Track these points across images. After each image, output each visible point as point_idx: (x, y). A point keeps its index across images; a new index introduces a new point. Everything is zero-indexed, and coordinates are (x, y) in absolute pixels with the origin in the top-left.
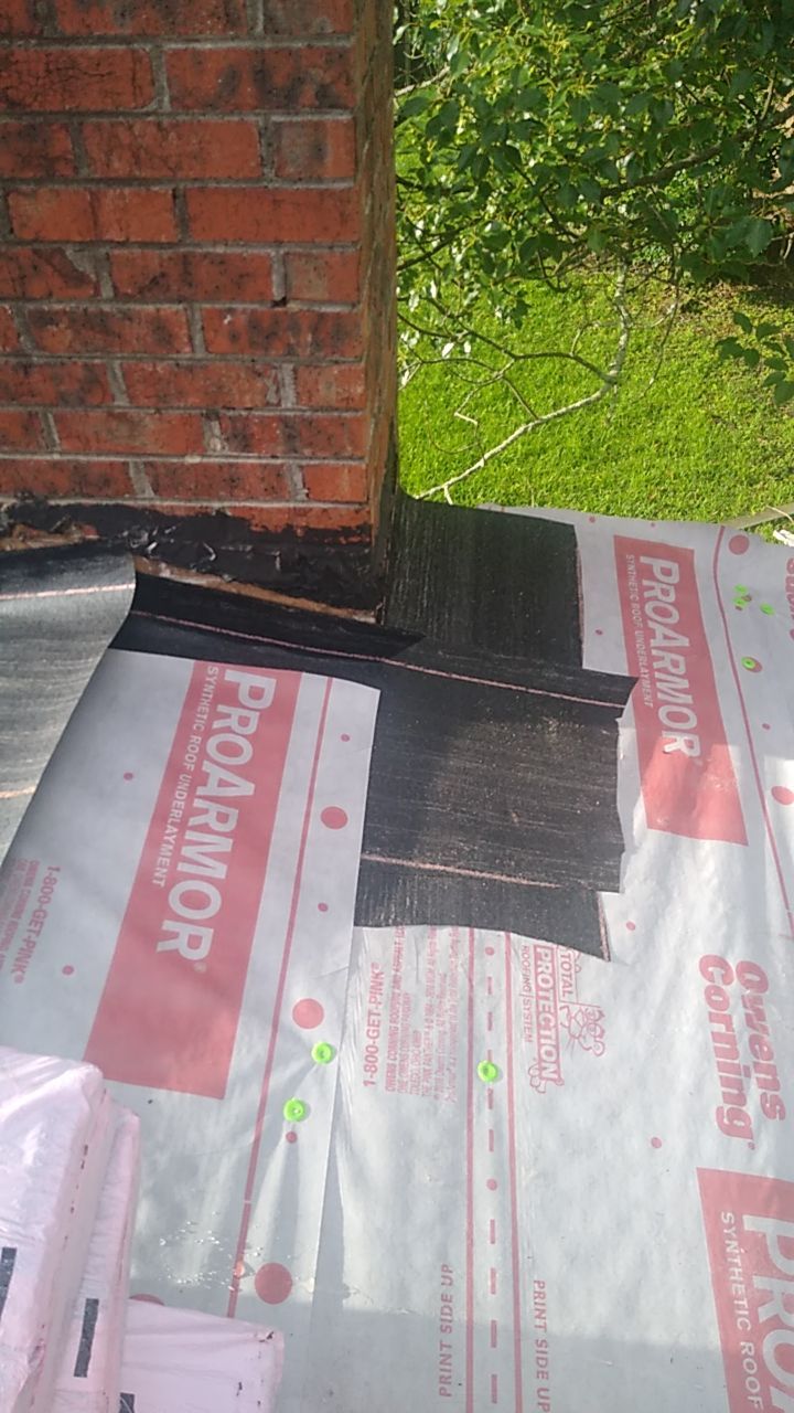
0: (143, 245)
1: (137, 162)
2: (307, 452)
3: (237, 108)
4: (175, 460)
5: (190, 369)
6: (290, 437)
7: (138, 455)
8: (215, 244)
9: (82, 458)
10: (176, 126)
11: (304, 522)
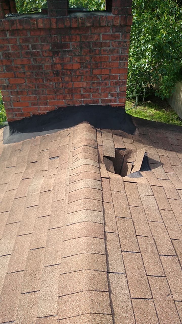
0: (105, 75)
1: (107, 66)
2: (119, 97)
3: (117, 61)
4: (105, 99)
5: (108, 88)
6: (118, 95)
7: (100, 98)
8: (113, 74)
9: (94, 99)
10: (111, 63)
11: (118, 106)
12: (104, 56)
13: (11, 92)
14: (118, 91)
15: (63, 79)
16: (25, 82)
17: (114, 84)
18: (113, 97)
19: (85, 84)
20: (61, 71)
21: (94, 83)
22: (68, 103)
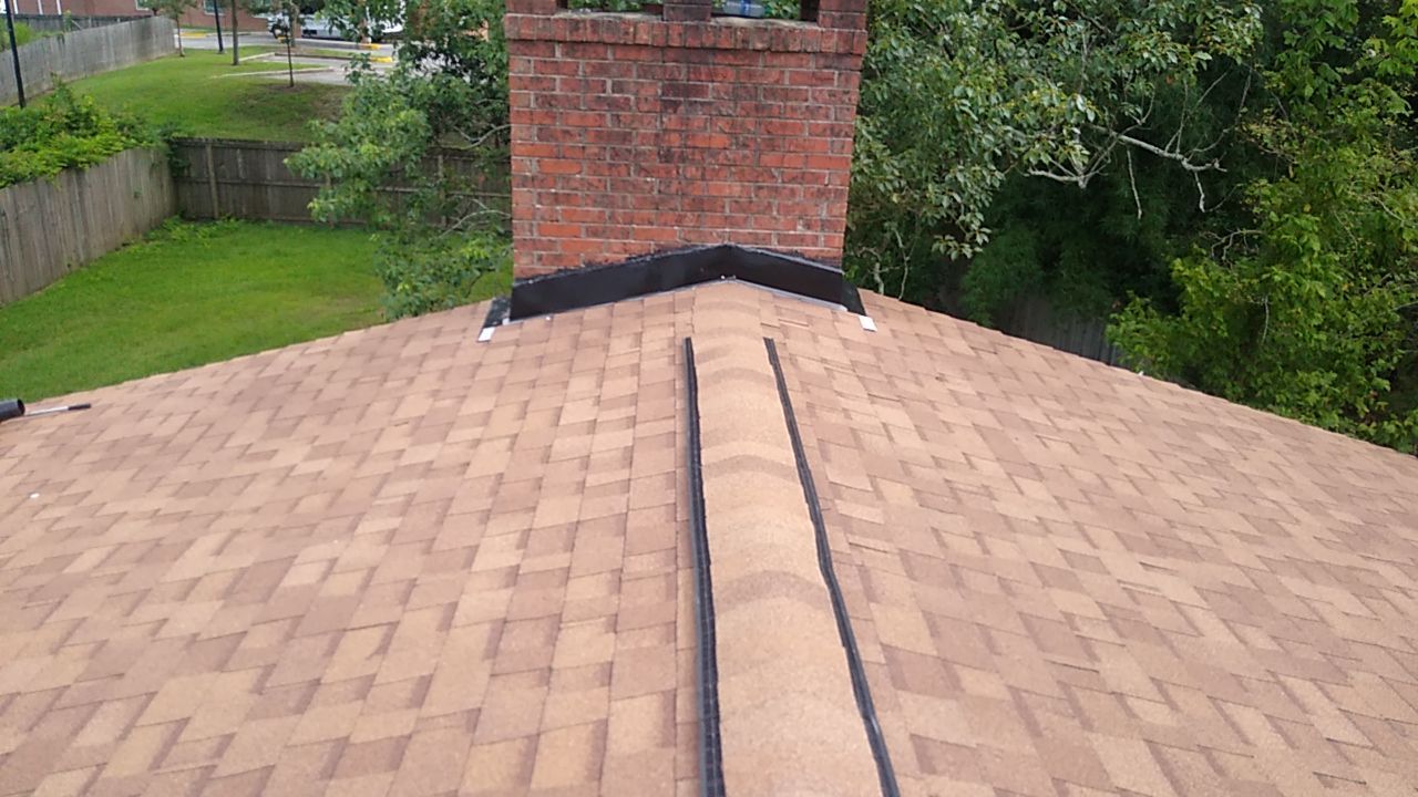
0: (793, 169)
1: (797, 148)
2: (827, 230)
4: (787, 232)
5: (798, 204)
6: (822, 226)
7: (776, 231)
8: (812, 169)
9: (759, 231)
10: (808, 140)
12: (792, 121)
13: (539, 194)
14: (823, 215)
15: (681, 171)
16: (579, 173)
17: (815, 195)
18: (809, 229)
19: (737, 189)
20: (679, 150)
21: (760, 188)
22: (687, 237)
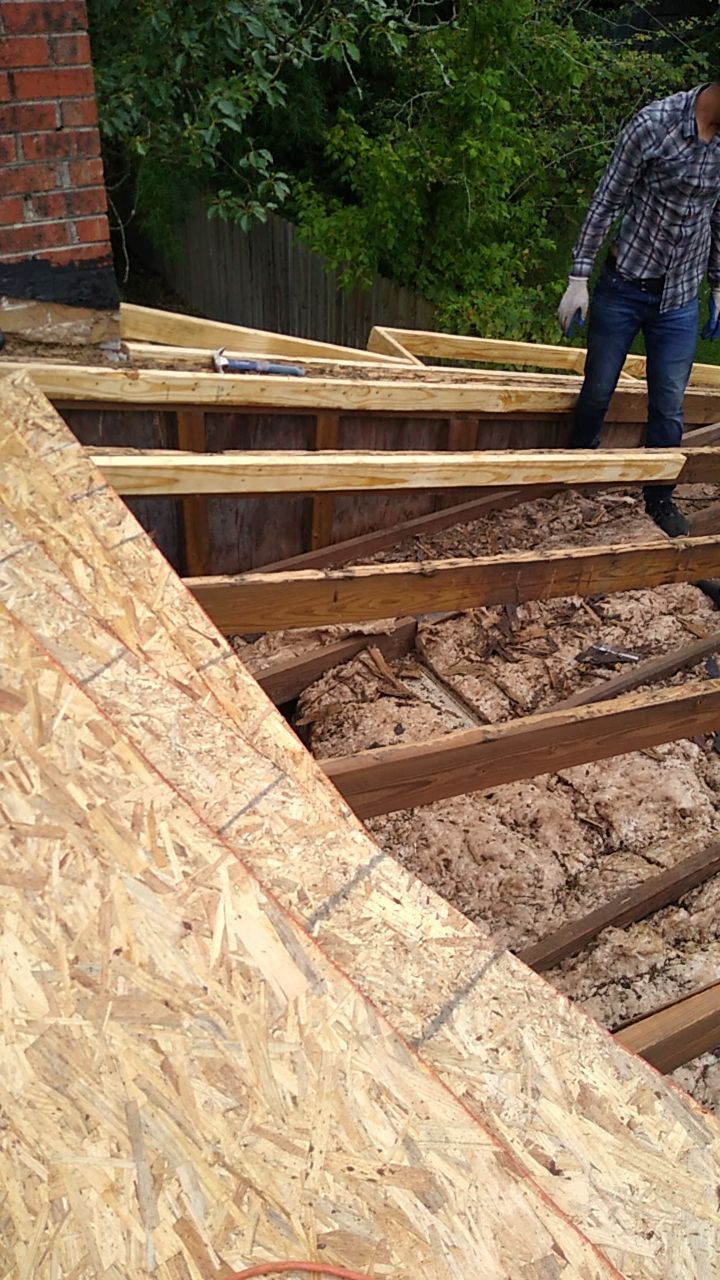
2: (78, 213)
3: (37, 31)
6: (69, 205)
8: (28, 100)
10: (8, 40)
11: (78, 257)
14: (65, 186)
17: (43, 150)
18: (46, 215)
